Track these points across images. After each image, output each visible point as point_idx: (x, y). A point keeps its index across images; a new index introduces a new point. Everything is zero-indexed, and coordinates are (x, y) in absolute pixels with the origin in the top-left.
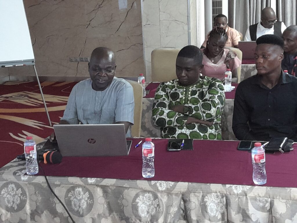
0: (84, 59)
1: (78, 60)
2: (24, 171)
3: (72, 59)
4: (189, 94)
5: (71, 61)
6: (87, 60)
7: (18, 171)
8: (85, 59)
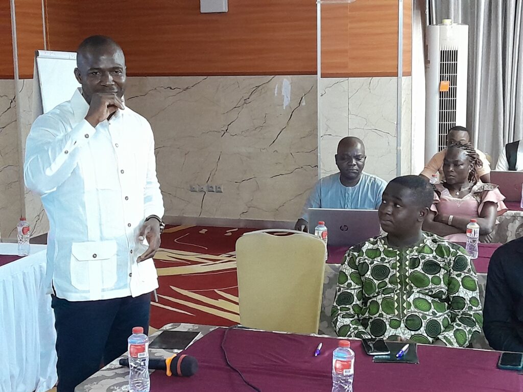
0: (214, 188)
1: (205, 189)
2: (125, 386)
3: (194, 187)
4: (407, 266)
5: (193, 191)
6: (219, 189)
7: (115, 387)
8: (216, 189)
